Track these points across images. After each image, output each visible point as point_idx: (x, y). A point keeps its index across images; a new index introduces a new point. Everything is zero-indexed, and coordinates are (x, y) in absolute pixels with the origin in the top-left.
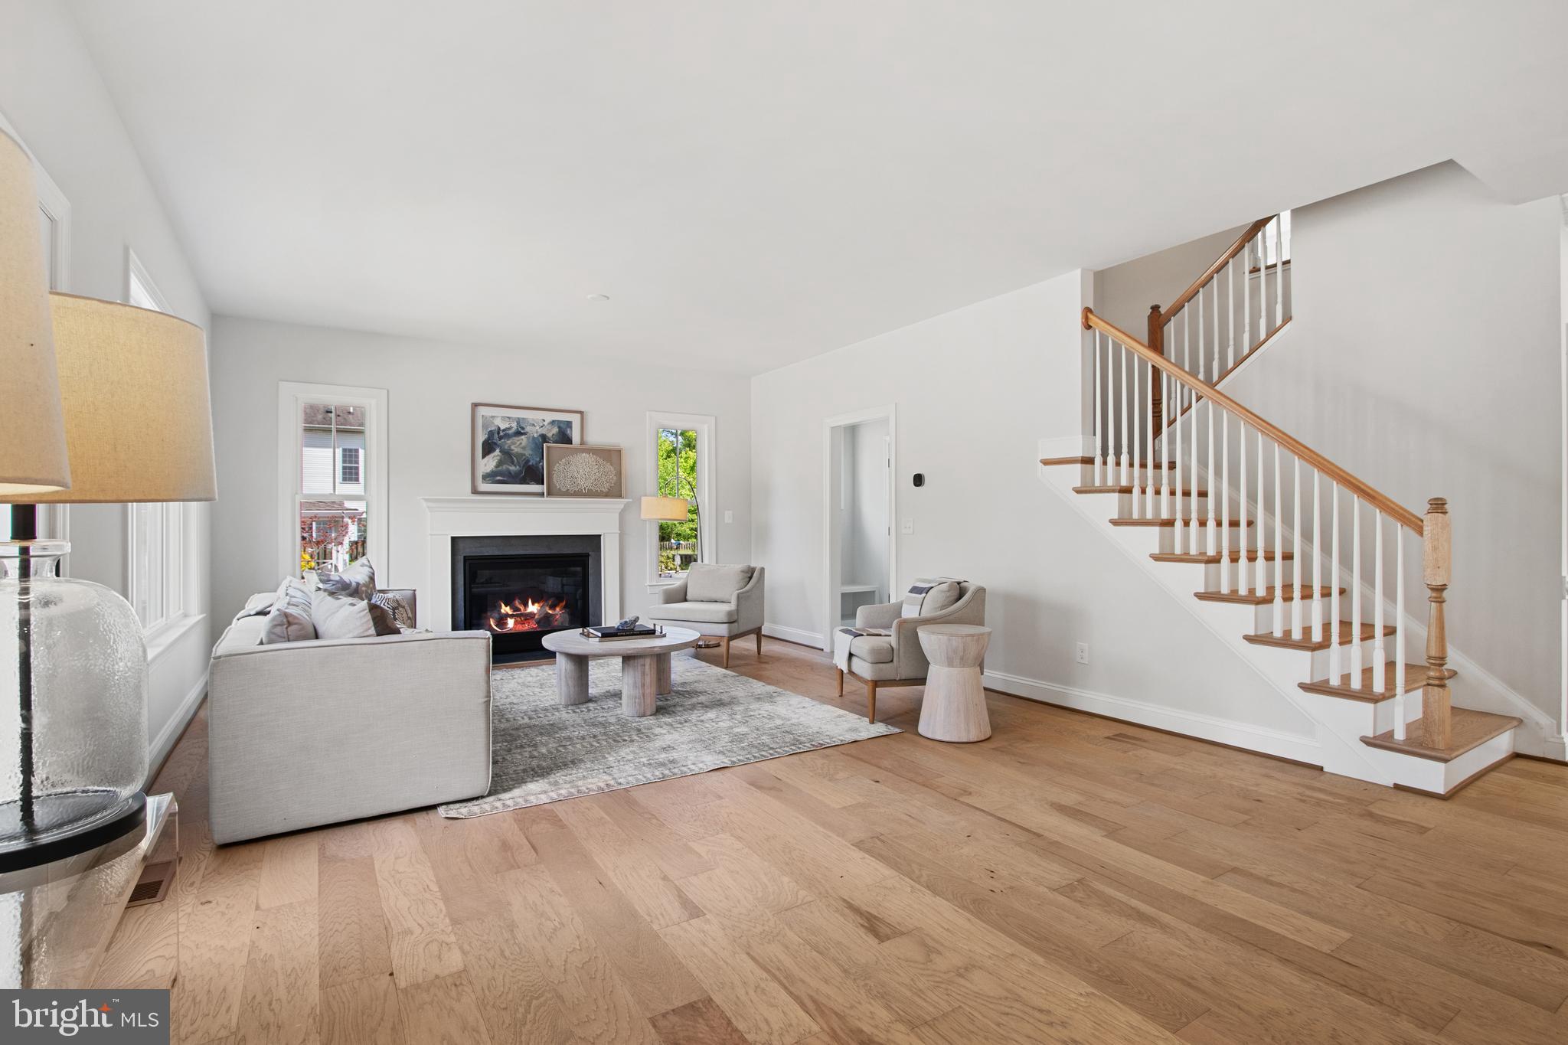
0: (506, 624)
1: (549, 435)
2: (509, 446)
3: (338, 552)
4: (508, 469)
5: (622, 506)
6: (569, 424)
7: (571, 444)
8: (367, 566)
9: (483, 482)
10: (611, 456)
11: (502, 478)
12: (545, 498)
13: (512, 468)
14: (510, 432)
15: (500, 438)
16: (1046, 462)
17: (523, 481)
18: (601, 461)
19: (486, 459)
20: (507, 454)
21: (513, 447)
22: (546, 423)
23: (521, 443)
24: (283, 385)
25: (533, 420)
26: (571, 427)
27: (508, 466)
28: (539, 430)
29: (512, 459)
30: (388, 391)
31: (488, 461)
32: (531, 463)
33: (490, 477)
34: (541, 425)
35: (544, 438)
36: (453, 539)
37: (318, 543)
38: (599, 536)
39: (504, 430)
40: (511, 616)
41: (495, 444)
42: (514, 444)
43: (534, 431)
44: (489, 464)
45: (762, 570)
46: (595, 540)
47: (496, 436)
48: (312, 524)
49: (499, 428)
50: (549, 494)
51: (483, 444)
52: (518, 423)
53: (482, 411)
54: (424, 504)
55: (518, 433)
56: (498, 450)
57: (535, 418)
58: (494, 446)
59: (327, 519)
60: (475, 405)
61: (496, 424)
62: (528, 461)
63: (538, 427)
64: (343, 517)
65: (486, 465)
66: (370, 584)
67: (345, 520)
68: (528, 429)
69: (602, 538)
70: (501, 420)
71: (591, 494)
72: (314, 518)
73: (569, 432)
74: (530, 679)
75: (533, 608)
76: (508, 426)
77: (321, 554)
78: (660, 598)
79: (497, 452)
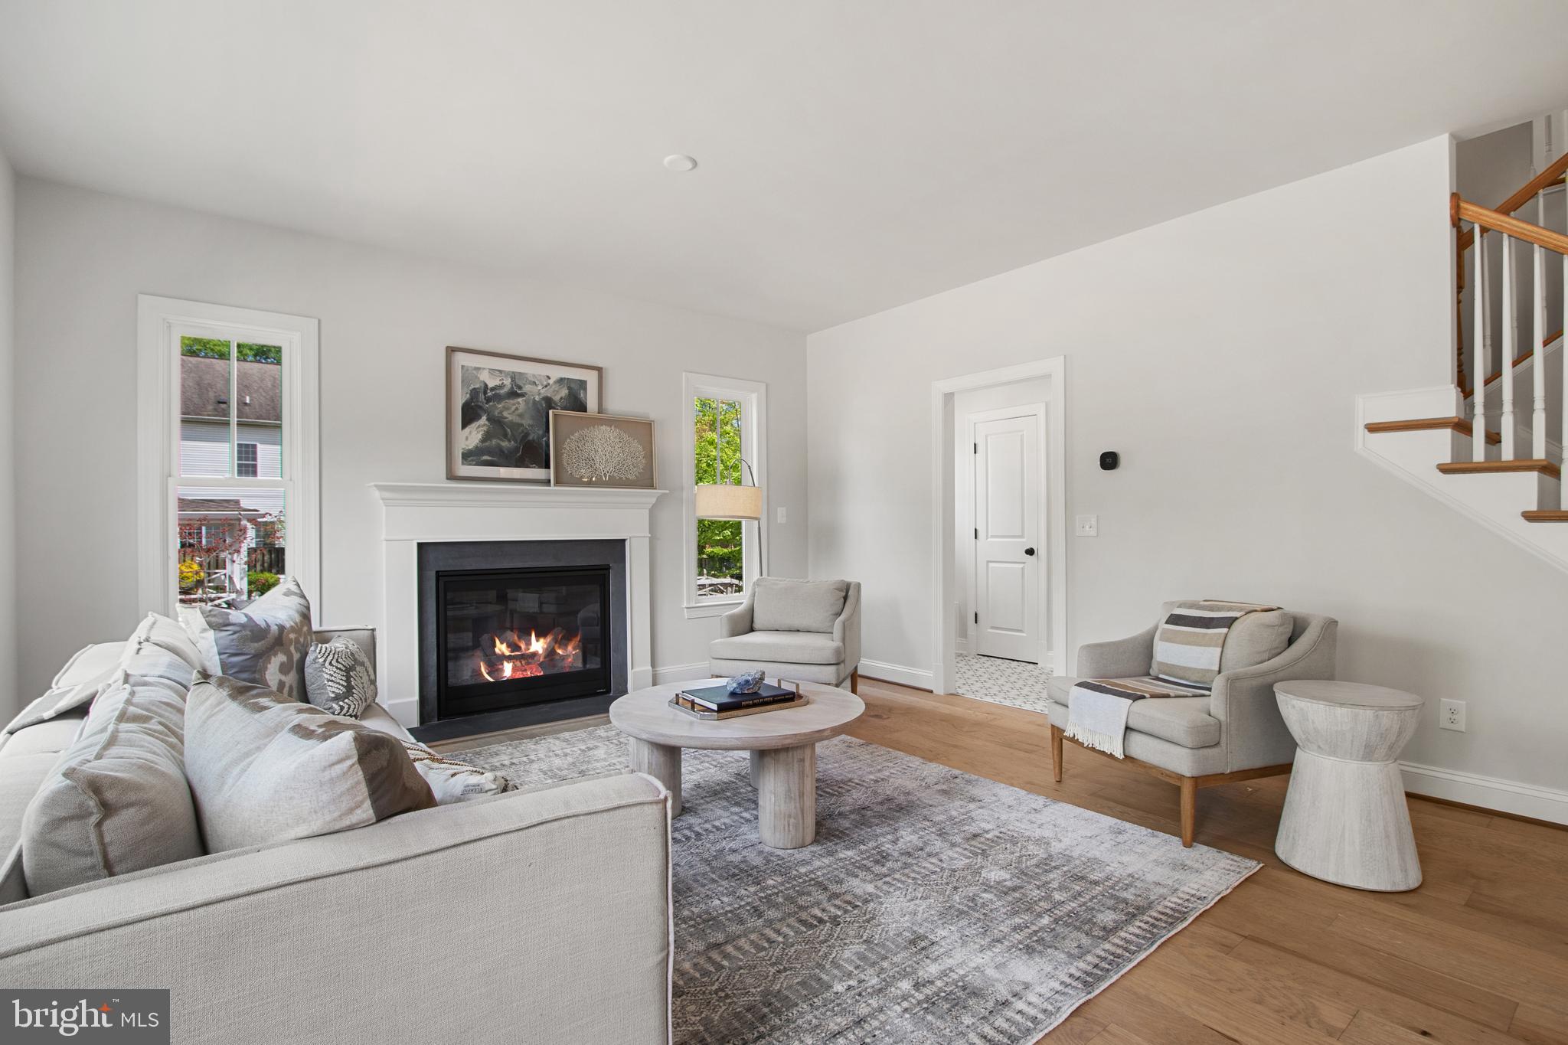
0: (502, 670)
1: (556, 398)
2: (501, 412)
3: (234, 562)
4: (499, 444)
5: (654, 500)
6: (583, 384)
7: (586, 411)
8: (295, 594)
9: (463, 464)
10: (642, 429)
11: (489, 458)
12: (552, 488)
13: (505, 444)
14: (502, 392)
15: (488, 400)
16: (1373, 428)
17: (520, 463)
18: (626, 437)
19: (467, 430)
20: (496, 422)
21: (505, 414)
22: (551, 382)
23: (517, 409)
24: (145, 301)
25: (534, 375)
26: (585, 389)
27: (499, 441)
28: (542, 391)
29: (505, 431)
30: (319, 321)
31: (470, 433)
32: (531, 438)
33: (469, 456)
34: (545, 383)
35: (549, 403)
36: (421, 546)
37: (209, 550)
38: (622, 542)
39: (493, 389)
40: (509, 658)
41: (480, 407)
42: (508, 409)
43: (536, 392)
44: (472, 437)
45: (859, 585)
46: (616, 548)
47: (482, 397)
48: (201, 529)
49: (486, 386)
50: (558, 482)
51: (463, 409)
52: (513, 379)
53: (461, 359)
54: (377, 494)
55: (513, 394)
56: (484, 418)
57: (536, 373)
58: (479, 411)
59: (220, 522)
60: (451, 351)
61: (482, 379)
62: (527, 435)
63: (540, 387)
64: (240, 520)
65: (467, 439)
66: (302, 626)
67: (242, 523)
68: (527, 388)
69: (627, 544)
70: (490, 374)
71: (615, 483)
72: (203, 520)
73: (582, 395)
74: (557, 762)
75: (538, 645)
76: (498, 383)
77: (211, 563)
78: (722, 627)
79: (483, 420)
